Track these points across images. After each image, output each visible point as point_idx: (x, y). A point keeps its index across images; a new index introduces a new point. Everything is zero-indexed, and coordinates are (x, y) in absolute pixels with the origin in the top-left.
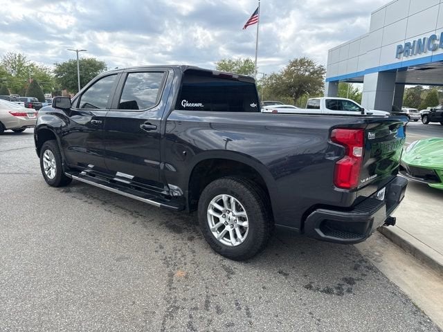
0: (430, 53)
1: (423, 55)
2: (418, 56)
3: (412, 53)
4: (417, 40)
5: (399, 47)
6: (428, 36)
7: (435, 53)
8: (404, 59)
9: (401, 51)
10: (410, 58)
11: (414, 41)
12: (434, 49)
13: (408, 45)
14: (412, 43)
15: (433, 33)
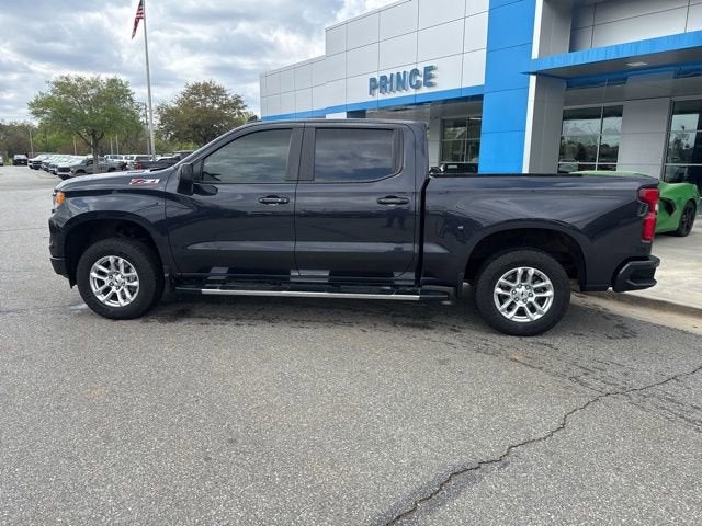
0: (412, 92)
1: (404, 93)
2: (398, 94)
3: (391, 90)
4: (395, 73)
5: (373, 80)
6: (409, 70)
7: (419, 92)
8: (379, 96)
9: (375, 85)
10: (388, 96)
11: (392, 75)
12: (417, 87)
13: (383, 78)
14: (389, 77)
15: (414, 67)
